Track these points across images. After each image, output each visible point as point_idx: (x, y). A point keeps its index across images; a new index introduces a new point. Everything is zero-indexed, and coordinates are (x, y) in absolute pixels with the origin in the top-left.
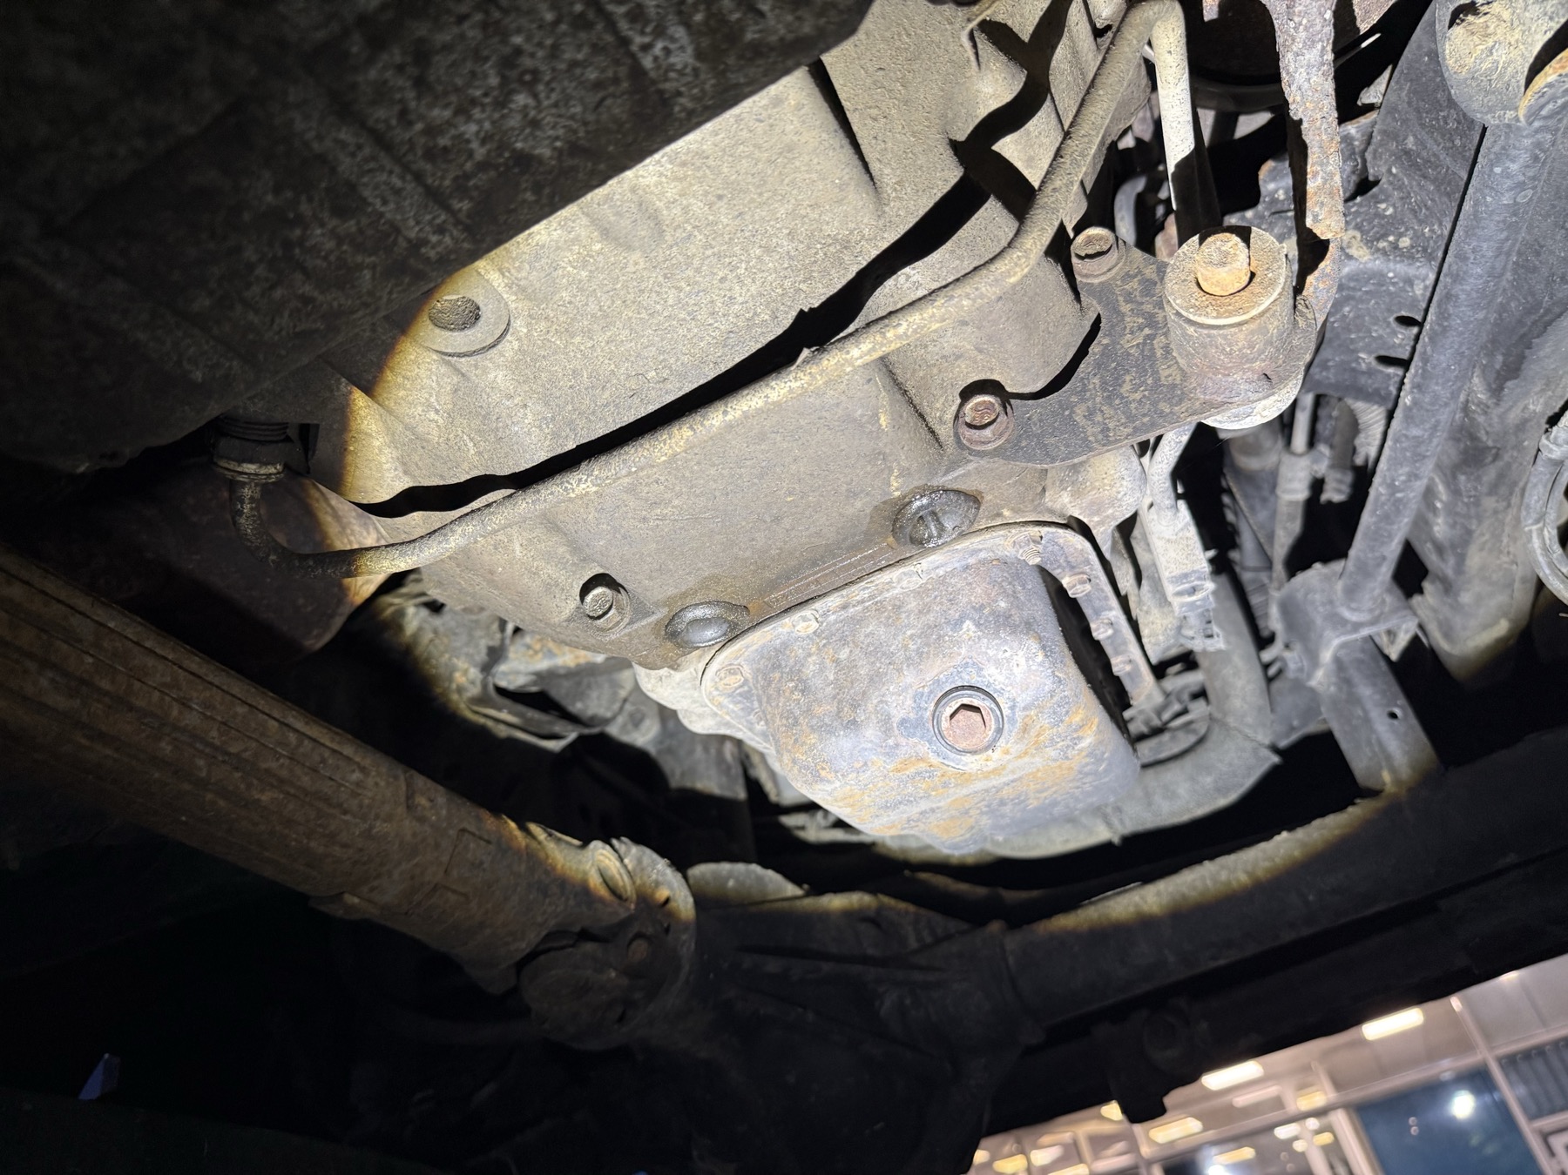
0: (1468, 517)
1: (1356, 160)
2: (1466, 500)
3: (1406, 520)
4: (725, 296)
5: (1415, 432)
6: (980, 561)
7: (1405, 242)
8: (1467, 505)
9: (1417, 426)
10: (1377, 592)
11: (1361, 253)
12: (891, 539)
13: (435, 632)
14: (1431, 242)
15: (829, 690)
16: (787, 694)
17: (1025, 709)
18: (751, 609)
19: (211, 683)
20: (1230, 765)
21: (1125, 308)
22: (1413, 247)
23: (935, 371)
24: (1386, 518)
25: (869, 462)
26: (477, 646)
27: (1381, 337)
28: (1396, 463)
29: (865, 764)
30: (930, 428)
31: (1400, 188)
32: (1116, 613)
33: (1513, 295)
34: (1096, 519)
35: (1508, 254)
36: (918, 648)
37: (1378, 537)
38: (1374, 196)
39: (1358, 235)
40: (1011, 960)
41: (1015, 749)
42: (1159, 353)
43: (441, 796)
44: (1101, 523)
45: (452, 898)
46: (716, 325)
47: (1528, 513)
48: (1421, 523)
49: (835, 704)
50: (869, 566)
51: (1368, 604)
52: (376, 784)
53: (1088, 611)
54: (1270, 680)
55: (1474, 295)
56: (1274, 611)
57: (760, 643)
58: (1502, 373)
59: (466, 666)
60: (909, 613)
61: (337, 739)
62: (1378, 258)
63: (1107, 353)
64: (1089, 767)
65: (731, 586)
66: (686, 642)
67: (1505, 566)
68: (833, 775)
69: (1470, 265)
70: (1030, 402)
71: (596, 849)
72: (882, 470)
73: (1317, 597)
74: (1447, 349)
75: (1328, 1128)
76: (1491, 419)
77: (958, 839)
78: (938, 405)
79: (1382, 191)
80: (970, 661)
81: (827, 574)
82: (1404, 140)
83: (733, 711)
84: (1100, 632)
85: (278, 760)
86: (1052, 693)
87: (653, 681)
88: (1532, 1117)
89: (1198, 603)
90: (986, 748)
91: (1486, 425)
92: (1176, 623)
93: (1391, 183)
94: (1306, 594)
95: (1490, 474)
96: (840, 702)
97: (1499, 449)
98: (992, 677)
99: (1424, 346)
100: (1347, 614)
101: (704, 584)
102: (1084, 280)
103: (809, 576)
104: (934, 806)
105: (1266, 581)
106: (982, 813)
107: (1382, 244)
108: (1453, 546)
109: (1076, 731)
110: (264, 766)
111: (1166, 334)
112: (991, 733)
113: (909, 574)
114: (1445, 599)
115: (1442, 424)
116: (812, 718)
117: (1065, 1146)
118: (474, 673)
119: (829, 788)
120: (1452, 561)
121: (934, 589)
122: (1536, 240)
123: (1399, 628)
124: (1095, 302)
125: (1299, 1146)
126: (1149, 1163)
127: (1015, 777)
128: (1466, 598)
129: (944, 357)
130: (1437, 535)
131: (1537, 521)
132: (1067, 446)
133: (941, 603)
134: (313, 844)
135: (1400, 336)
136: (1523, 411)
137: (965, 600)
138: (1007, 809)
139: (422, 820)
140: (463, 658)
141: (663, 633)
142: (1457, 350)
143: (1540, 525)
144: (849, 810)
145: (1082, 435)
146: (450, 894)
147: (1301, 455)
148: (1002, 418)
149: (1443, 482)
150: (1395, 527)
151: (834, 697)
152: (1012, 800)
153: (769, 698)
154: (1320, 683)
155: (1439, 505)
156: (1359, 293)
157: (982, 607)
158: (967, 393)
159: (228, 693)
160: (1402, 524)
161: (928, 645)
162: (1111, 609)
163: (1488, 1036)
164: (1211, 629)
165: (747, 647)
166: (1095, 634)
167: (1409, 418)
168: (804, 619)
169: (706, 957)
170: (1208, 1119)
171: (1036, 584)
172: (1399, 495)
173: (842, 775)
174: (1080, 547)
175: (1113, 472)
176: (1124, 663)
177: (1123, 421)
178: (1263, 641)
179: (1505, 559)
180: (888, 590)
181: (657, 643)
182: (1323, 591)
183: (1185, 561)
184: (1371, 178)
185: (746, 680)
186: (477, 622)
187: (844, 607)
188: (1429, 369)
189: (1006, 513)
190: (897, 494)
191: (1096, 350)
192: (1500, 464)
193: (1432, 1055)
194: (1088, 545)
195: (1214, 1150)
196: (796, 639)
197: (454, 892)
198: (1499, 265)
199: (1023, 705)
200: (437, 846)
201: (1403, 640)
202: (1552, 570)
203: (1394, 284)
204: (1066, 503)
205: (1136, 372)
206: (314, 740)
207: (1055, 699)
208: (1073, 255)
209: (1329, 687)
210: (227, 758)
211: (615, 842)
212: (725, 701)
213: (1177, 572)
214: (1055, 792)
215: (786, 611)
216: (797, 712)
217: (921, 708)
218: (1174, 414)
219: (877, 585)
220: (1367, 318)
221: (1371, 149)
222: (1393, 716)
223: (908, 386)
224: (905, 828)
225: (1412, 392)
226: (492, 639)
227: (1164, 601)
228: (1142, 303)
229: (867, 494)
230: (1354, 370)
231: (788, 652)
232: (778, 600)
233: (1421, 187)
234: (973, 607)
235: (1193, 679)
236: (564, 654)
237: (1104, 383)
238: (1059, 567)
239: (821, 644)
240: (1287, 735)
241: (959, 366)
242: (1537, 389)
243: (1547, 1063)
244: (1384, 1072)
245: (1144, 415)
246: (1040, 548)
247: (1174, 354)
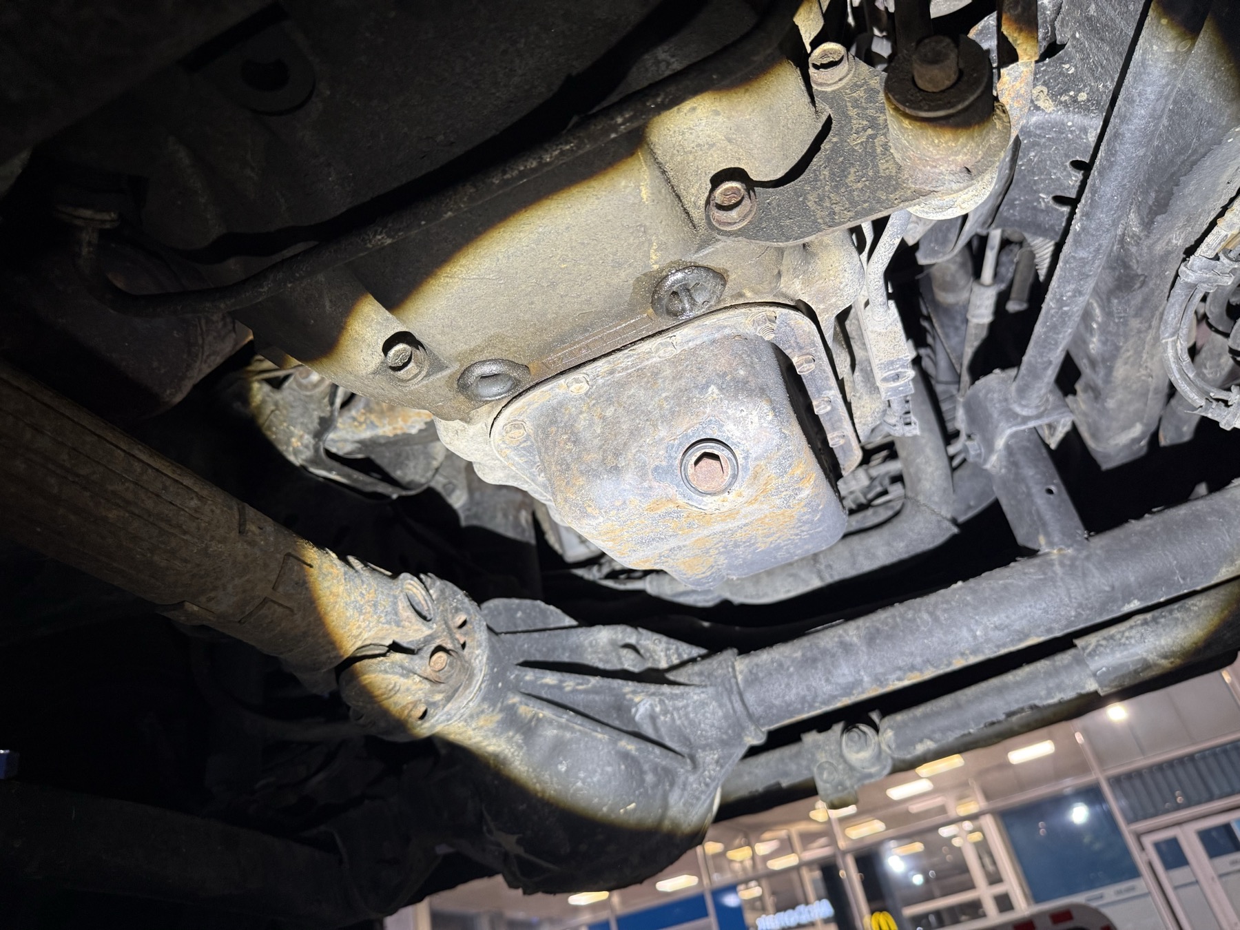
0: (1117, 334)
1: (1047, 28)
2: (1117, 320)
3: (1070, 331)
4: (506, 68)
5: (1082, 254)
6: (725, 337)
7: (1083, 97)
8: (1117, 324)
9: (1084, 249)
10: (1043, 391)
11: (1047, 105)
12: (651, 310)
13: (276, 404)
14: (1104, 96)
15: (596, 441)
16: (561, 445)
17: (756, 459)
18: (531, 369)
19: (62, 414)
20: (919, 534)
21: (853, 112)
22: (1088, 100)
23: (691, 158)
24: (1054, 328)
25: (632, 233)
26: (311, 416)
27: (1058, 179)
28: (1064, 281)
29: (624, 503)
30: (685, 209)
31: (1082, 51)
32: (834, 392)
33: (1167, 138)
34: (822, 306)
35: (1167, 99)
36: (671, 408)
37: (1046, 344)
38: (1059, 59)
39: (1045, 90)
40: (740, 678)
41: (748, 493)
42: (879, 150)
43: (270, 526)
44: (826, 310)
45: (280, 610)
46: (497, 94)
47: (1166, 328)
48: (1079, 340)
49: (601, 453)
50: (632, 336)
51: (1035, 402)
52: (212, 511)
53: (811, 390)
54: (954, 470)
55: (1138, 134)
56: (960, 414)
57: (540, 402)
58: (1154, 208)
59: (301, 433)
60: (665, 379)
61: (179, 471)
62: (1061, 109)
63: (835, 149)
64: (807, 517)
65: (514, 345)
66: (476, 396)
67: (1143, 378)
68: (597, 511)
69: (1136, 108)
70: (771, 190)
71: (405, 579)
72: (643, 243)
73: (996, 395)
74: (1112, 182)
75: (980, 829)
76: (1142, 249)
77: (700, 576)
78: (693, 191)
79: (1066, 54)
80: (713, 419)
81: (596, 340)
82: (1087, 8)
83: (519, 464)
84: (820, 409)
85: (123, 483)
86: (779, 447)
87: (451, 434)
88: (1130, 821)
89: (901, 388)
90: (723, 491)
91: (1137, 254)
92: (882, 407)
93: (1074, 47)
94: (987, 393)
95: (1137, 298)
96: (605, 451)
97: (1146, 277)
98: (729, 432)
99: (1094, 180)
100: (1018, 409)
101: (490, 343)
102: (819, 89)
103: (582, 341)
104: (681, 544)
105: (955, 392)
106: (720, 553)
107: (1064, 98)
108: (1104, 360)
109: (797, 482)
110: (110, 488)
111: (884, 134)
112: (727, 478)
113: (665, 345)
114: (1095, 404)
115: (1104, 248)
116: (582, 464)
117: (782, 841)
118: (308, 439)
119: (594, 522)
120: (1102, 372)
121: (686, 359)
122: (1189, 90)
123: (1058, 422)
124: (827, 107)
125: (957, 842)
126: (844, 853)
127: (747, 521)
128: (1111, 404)
129: (699, 145)
130: (1092, 351)
131: (1173, 335)
132: (800, 227)
133: (691, 371)
134: (156, 558)
135: (1074, 178)
136: (1167, 244)
137: (711, 368)
138: (739, 551)
139: (252, 543)
140: (299, 426)
141: (456, 386)
142: (1120, 183)
143: (1175, 338)
144: (611, 544)
145: (813, 218)
146: (276, 606)
147: (988, 286)
148: (746, 202)
149: (1099, 306)
150: (1061, 336)
151: (600, 448)
152: (744, 542)
153: (547, 449)
154: (994, 466)
155: (1095, 326)
156: (1043, 140)
157: (725, 374)
158: (717, 180)
159: (78, 424)
160: (1067, 334)
161: (679, 405)
162: (830, 389)
163: (1101, 760)
164: (910, 418)
165: (529, 405)
166: (816, 410)
167: (1077, 242)
168: (577, 381)
169: (496, 670)
170: (889, 821)
171: (770, 358)
172: (1065, 309)
173: (605, 512)
174: (807, 329)
175: (837, 264)
176: (839, 437)
177: (847, 206)
178: (949, 437)
179: (1143, 372)
180: (647, 359)
181: (450, 395)
182: (1000, 391)
183: (893, 351)
184: (1058, 43)
185: (528, 435)
186: (311, 397)
187: (612, 372)
188: (1096, 198)
189: (749, 294)
190: (656, 267)
191: (827, 147)
192: (1146, 290)
193: (1059, 775)
194: (814, 327)
195: (892, 844)
196: (571, 400)
197: (280, 605)
198: (1159, 107)
199: (754, 456)
200: (266, 566)
201: (1061, 432)
202: (1181, 375)
203: (1072, 132)
204: (796, 289)
205: (859, 166)
206: (157, 470)
207: (781, 452)
208: (810, 65)
209: (1001, 469)
210: (77, 480)
211: (422, 576)
212: (511, 453)
213: (885, 360)
214: (779, 538)
215: (562, 373)
216: (569, 460)
217: (672, 457)
218: (889, 201)
219: (639, 354)
220: (1048, 163)
221: (1060, 17)
222: (1050, 492)
223: (667, 167)
224: (658, 563)
225: (1081, 219)
226: (323, 411)
227: (874, 389)
228: (867, 109)
229: (630, 265)
230: (1035, 208)
231: (563, 410)
232: (554, 362)
233: (1099, 48)
234: (718, 374)
235: (894, 467)
236: (384, 426)
237: (832, 174)
238: (789, 347)
239: (591, 404)
240: (966, 512)
241: (712, 156)
242: (1180, 224)
243: (1144, 784)
244: (1022, 786)
245: (865, 202)
246: (774, 326)
247: (892, 151)
